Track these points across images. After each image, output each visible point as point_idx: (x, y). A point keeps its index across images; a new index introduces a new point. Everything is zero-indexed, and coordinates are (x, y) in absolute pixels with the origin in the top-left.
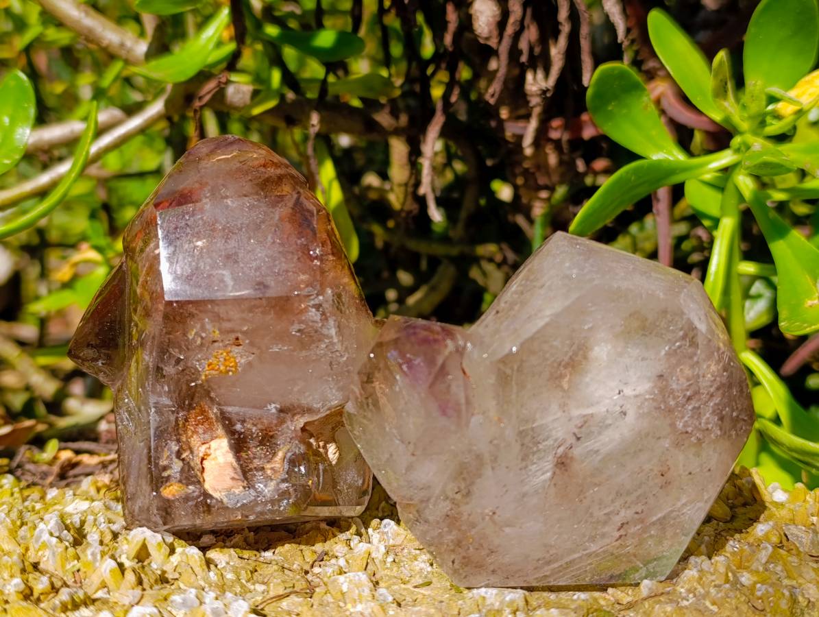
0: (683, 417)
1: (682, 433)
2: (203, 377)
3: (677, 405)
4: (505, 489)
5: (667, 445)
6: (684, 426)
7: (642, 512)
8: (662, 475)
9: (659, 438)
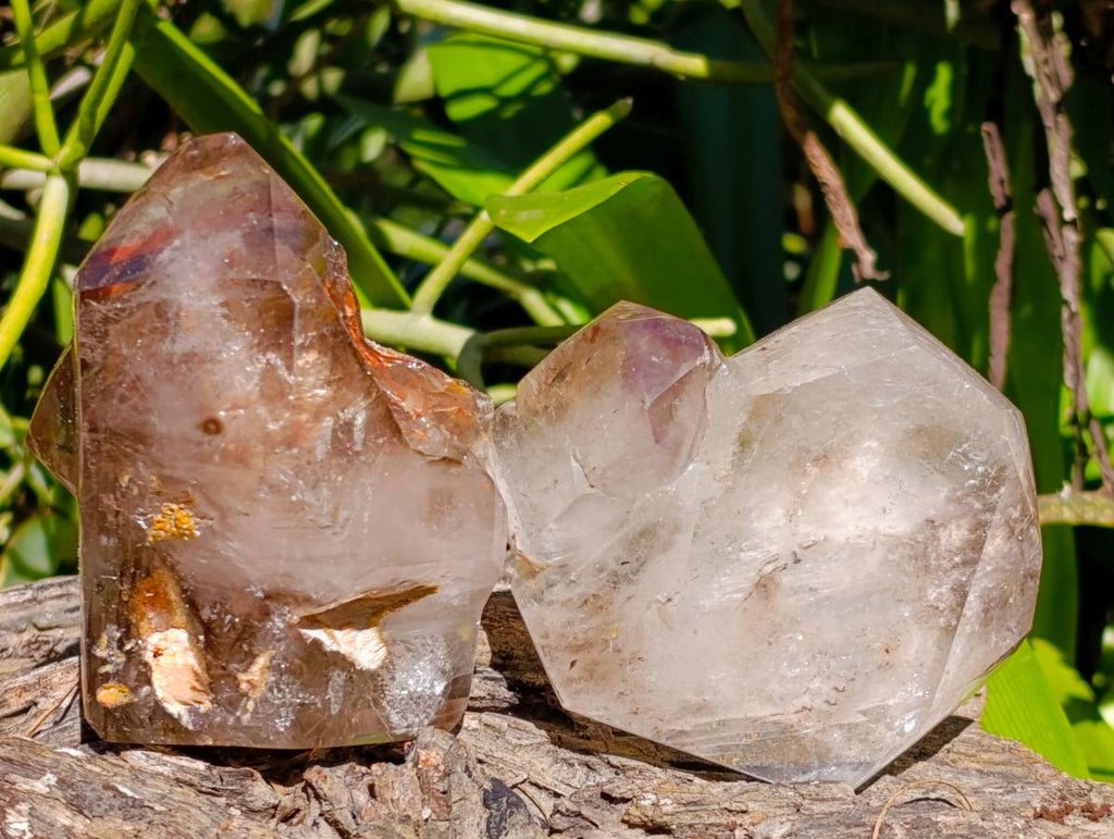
0: (939, 586)
1: (931, 606)
2: (151, 539)
3: (939, 567)
4: (695, 575)
5: (906, 615)
6: (937, 599)
7: (843, 691)
8: (887, 651)
9: (901, 601)
